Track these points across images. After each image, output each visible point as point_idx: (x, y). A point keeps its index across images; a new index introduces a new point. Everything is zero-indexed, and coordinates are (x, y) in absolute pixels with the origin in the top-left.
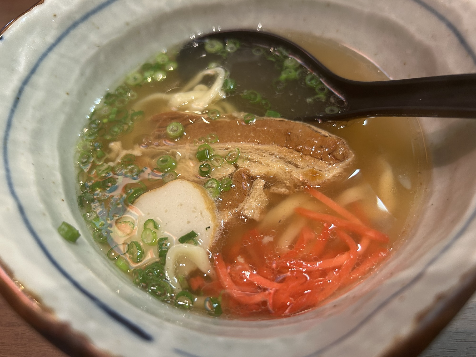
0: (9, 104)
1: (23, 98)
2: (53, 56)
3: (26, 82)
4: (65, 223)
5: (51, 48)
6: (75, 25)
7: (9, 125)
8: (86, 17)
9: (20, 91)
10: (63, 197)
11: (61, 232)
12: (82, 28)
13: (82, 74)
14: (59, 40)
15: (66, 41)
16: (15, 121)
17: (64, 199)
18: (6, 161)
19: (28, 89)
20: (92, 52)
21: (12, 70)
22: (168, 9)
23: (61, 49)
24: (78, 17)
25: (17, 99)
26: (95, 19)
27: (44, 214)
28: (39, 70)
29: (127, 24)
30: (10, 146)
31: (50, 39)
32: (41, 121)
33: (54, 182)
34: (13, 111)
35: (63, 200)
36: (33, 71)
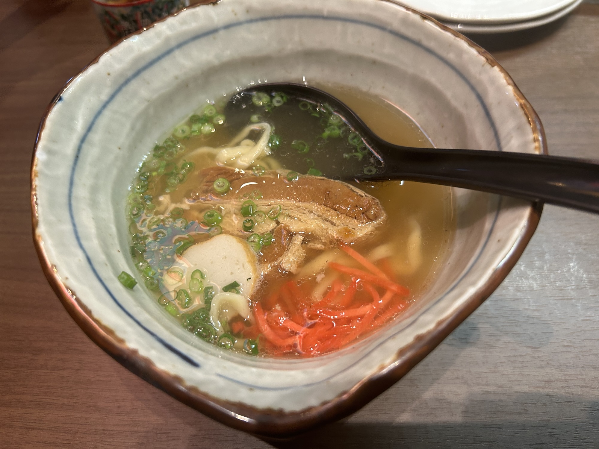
0: (70, 162)
1: (81, 156)
2: (107, 113)
3: (83, 140)
4: (123, 272)
5: (105, 106)
6: (127, 82)
7: (71, 183)
8: (137, 73)
9: (79, 149)
10: (119, 248)
11: (121, 280)
12: (134, 85)
13: (133, 128)
14: (112, 97)
15: (119, 98)
16: (76, 179)
17: (120, 251)
18: (72, 217)
19: (85, 146)
20: (142, 107)
21: (71, 129)
22: (216, 62)
23: (114, 106)
24: (130, 74)
25: (77, 157)
26: (146, 75)
27: (106, 265)
28: (94, 128)
29: (176, 78)
30: (74, 203)
31: (104, 97)
32: (97, 177)
33: (110, 235)
34: (74, 169)
35: (119, 251)
36: (89, 129)
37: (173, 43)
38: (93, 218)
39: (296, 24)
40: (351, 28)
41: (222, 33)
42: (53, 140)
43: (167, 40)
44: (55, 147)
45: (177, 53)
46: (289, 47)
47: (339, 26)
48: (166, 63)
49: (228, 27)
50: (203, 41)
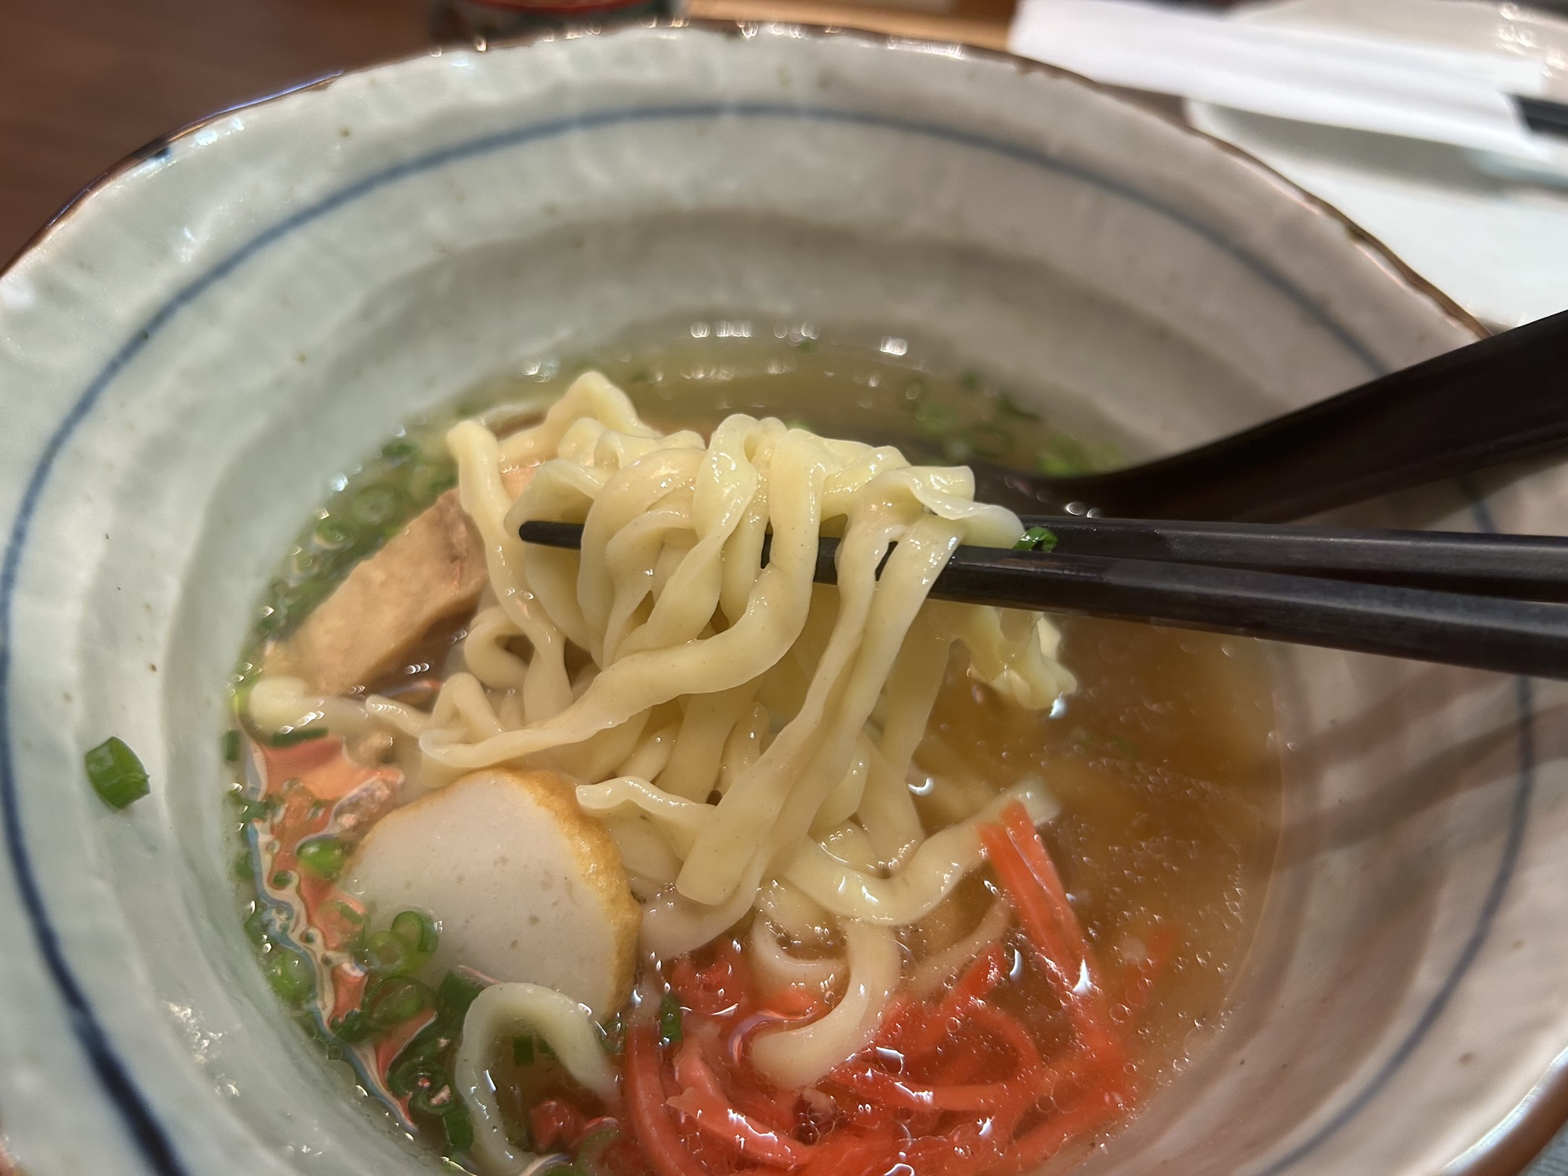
0: (107, 345)
1: (161, 339)
2: (298, 243)
3: (188, 293)
5: (298, 219)
6: (395, 172)
7: (85, 405)
8: (434, 159)
9: (160, 318)
10: (159, 657)
12: (414, 187)
13: (367, 313)
14: (332, 202)
15: (353, 212)
16: (108, 400)
17: (157, 667)
18: (27, 508)
19: (185, 316)
20: (419, 260)
21: (161, 250)
22: (686, 201)
23: (331, 228)
24: (411, 152)
25: (141, 338)
26: (461, 171)
28: (239, 272)
29: (552, 210)
30: (60, 468)
31: (307, 191)
32: (189, 416)
33: (148, 607)
34: (114, 367)
35: (154, 668)
36: (223, 268)
37: (573, 106)
38: (107, 538)
39: (957, 160)
40: (1120, 212)
41: (728, 123)
42: (79, 258)
43: (560, 89)
44: (78, 282)
45: (576, 141)
46: (919, 223)
47: (1083, 198)
48: (533, 156)
49: (753, 109)
50: (666, 129)
